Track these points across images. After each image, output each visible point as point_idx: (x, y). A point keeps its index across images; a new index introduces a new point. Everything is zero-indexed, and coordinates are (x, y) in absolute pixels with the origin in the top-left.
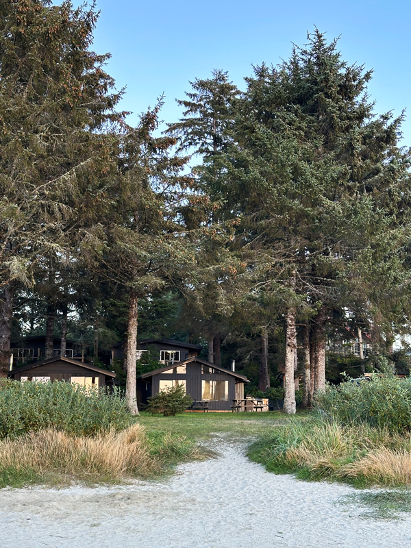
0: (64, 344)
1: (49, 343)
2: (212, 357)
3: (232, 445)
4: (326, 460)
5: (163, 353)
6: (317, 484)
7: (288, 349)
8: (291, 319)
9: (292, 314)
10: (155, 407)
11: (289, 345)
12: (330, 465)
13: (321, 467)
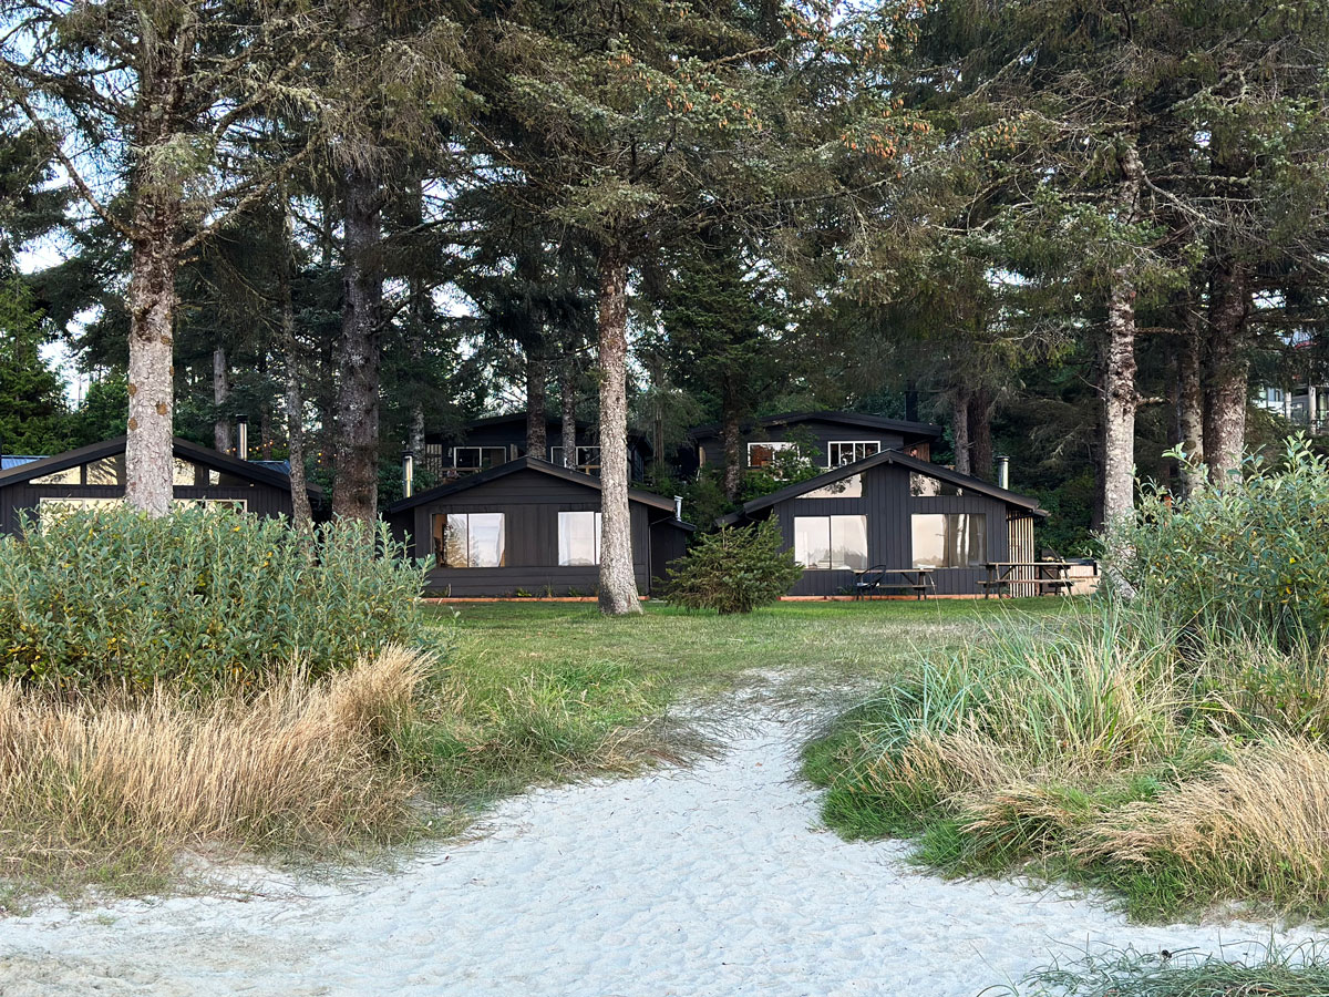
0: (570, 430)
1: (536, 431)
2: (965, 455)
3: (784, 714)
4: (1031, 790)
5: (834, 447)
6: (985, 886)
7: (1114, 408)
8: (1124, 315)
9: (1127, 300)
10: (692, 589)
11: (1116, 395)
12: (1046, 810)
13: (1009, 814)
